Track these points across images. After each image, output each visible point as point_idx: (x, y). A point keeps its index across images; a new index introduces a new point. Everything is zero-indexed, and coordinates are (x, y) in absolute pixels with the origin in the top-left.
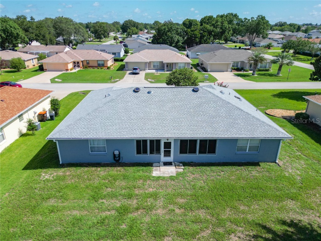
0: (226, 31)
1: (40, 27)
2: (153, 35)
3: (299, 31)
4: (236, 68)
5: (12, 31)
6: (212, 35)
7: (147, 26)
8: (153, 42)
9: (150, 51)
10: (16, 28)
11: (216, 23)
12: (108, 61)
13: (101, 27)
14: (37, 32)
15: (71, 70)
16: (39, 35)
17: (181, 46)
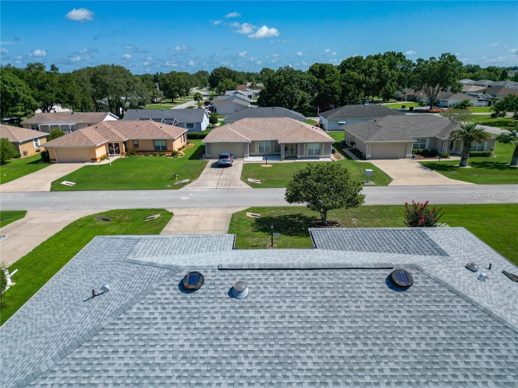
0: (387, 81)
1: (65, 81)
2: (260, 91)
3: (505, 79)
4: (421, 150)
5: (7, 90)
6: (362, 88)
7: (251, 77)
8: (260, 103)
9: (253, 120)
10: (14, 83)
11: (369, 68)
12: (174, 140)
13: (174, 79)
14: (60, 90)
15: (102, 159)
16: (62, 94)
17: (309, 108)
